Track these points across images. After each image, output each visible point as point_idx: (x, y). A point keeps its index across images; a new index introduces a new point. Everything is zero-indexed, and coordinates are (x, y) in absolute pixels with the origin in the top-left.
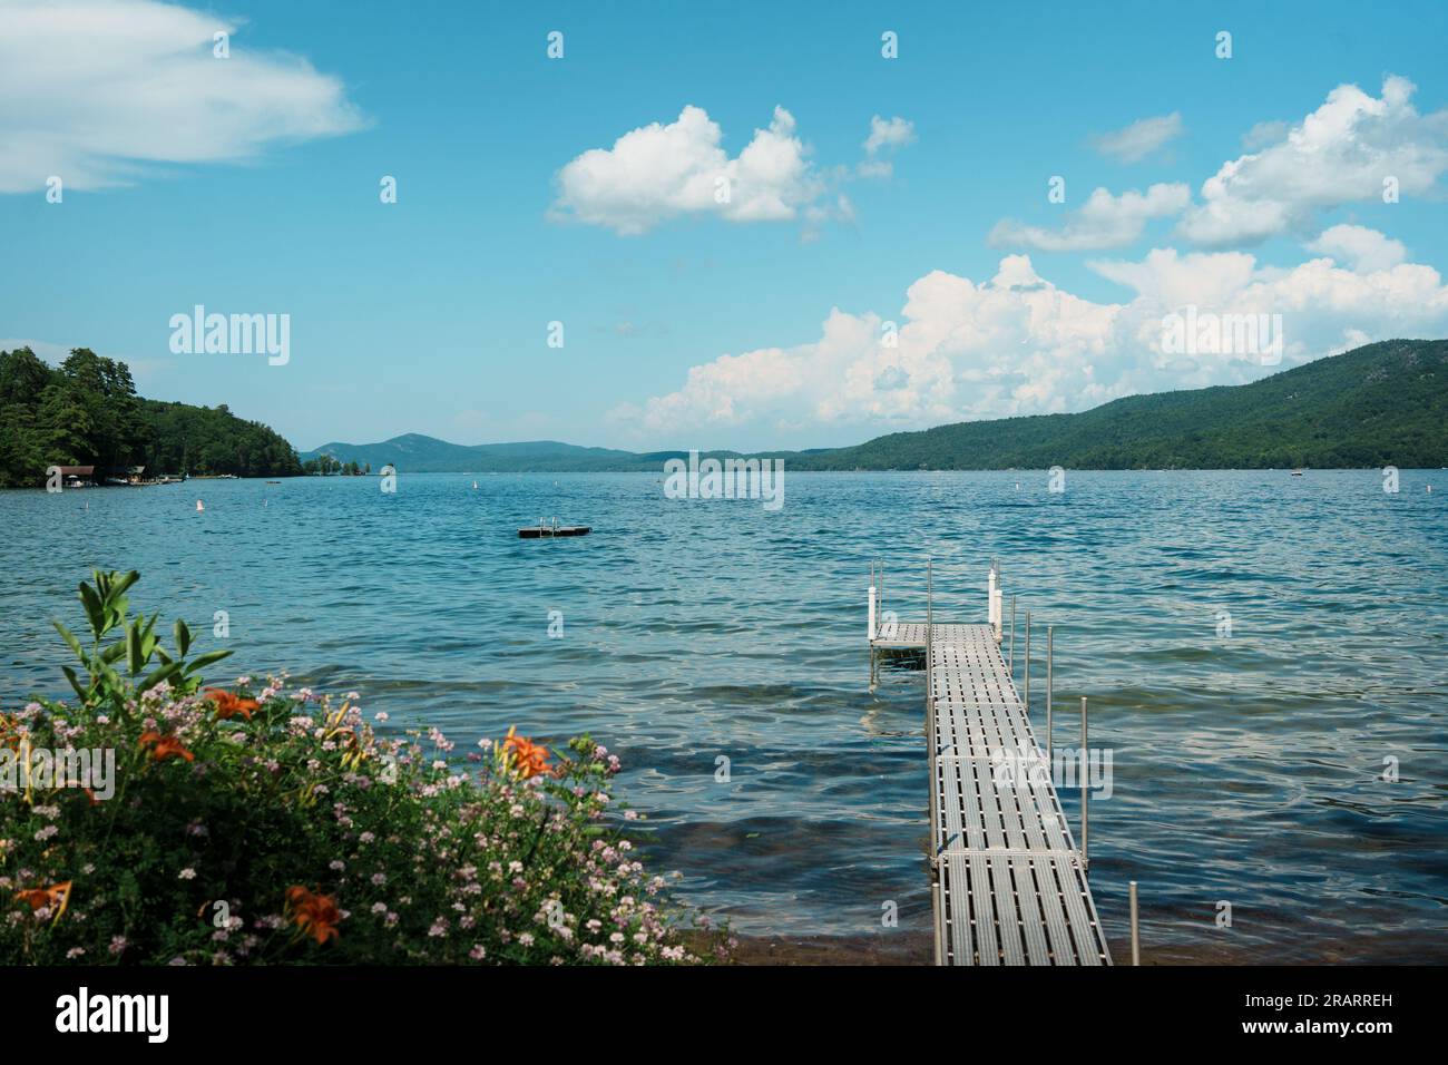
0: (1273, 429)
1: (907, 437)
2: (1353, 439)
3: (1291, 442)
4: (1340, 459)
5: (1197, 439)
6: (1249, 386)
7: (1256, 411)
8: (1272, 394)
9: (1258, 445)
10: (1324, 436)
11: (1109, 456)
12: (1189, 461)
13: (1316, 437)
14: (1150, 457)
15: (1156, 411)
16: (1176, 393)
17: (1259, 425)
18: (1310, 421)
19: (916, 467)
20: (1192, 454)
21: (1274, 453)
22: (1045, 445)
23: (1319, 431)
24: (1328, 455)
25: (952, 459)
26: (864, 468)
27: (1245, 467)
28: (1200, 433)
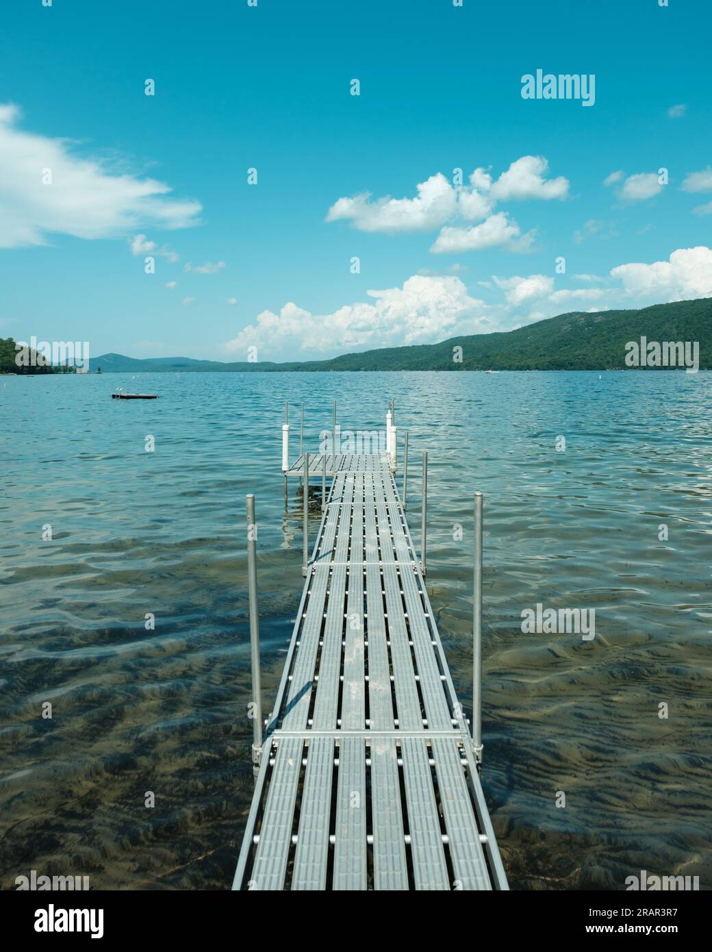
0: (521, 352)
1: (354, 355)
2: (557, 357)
3: (530, 358)
4: (551, 366)
5: (488, 357)
6: (511, 332)
7: (514, 344)
8: (521, 336)
9: (514, 360)
10: (544, 355)
11: (448, 364)
12: (484, 367)
13: (541, 356)
14: (467, 364)
15: (469, 344)
16: (478, 335)
17: (515, 350)
18: (538, 349)
19: (358, 370)
20: (486, 364)
21: (522, 364)
22: (420, 359)
23: (542, 353)
24: (546, 364)
25: (376, 366)
26: (334, 370)
27: (509, 370)
28: (489, 354)
